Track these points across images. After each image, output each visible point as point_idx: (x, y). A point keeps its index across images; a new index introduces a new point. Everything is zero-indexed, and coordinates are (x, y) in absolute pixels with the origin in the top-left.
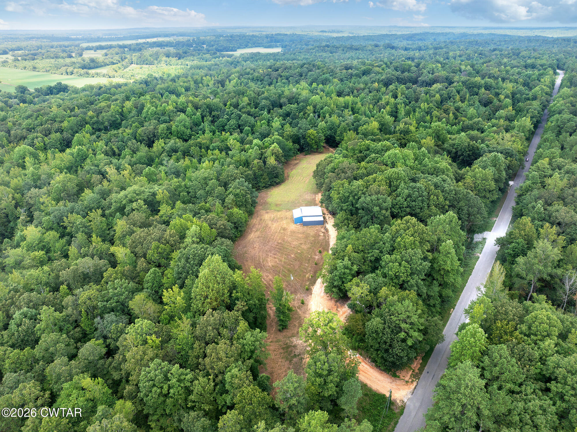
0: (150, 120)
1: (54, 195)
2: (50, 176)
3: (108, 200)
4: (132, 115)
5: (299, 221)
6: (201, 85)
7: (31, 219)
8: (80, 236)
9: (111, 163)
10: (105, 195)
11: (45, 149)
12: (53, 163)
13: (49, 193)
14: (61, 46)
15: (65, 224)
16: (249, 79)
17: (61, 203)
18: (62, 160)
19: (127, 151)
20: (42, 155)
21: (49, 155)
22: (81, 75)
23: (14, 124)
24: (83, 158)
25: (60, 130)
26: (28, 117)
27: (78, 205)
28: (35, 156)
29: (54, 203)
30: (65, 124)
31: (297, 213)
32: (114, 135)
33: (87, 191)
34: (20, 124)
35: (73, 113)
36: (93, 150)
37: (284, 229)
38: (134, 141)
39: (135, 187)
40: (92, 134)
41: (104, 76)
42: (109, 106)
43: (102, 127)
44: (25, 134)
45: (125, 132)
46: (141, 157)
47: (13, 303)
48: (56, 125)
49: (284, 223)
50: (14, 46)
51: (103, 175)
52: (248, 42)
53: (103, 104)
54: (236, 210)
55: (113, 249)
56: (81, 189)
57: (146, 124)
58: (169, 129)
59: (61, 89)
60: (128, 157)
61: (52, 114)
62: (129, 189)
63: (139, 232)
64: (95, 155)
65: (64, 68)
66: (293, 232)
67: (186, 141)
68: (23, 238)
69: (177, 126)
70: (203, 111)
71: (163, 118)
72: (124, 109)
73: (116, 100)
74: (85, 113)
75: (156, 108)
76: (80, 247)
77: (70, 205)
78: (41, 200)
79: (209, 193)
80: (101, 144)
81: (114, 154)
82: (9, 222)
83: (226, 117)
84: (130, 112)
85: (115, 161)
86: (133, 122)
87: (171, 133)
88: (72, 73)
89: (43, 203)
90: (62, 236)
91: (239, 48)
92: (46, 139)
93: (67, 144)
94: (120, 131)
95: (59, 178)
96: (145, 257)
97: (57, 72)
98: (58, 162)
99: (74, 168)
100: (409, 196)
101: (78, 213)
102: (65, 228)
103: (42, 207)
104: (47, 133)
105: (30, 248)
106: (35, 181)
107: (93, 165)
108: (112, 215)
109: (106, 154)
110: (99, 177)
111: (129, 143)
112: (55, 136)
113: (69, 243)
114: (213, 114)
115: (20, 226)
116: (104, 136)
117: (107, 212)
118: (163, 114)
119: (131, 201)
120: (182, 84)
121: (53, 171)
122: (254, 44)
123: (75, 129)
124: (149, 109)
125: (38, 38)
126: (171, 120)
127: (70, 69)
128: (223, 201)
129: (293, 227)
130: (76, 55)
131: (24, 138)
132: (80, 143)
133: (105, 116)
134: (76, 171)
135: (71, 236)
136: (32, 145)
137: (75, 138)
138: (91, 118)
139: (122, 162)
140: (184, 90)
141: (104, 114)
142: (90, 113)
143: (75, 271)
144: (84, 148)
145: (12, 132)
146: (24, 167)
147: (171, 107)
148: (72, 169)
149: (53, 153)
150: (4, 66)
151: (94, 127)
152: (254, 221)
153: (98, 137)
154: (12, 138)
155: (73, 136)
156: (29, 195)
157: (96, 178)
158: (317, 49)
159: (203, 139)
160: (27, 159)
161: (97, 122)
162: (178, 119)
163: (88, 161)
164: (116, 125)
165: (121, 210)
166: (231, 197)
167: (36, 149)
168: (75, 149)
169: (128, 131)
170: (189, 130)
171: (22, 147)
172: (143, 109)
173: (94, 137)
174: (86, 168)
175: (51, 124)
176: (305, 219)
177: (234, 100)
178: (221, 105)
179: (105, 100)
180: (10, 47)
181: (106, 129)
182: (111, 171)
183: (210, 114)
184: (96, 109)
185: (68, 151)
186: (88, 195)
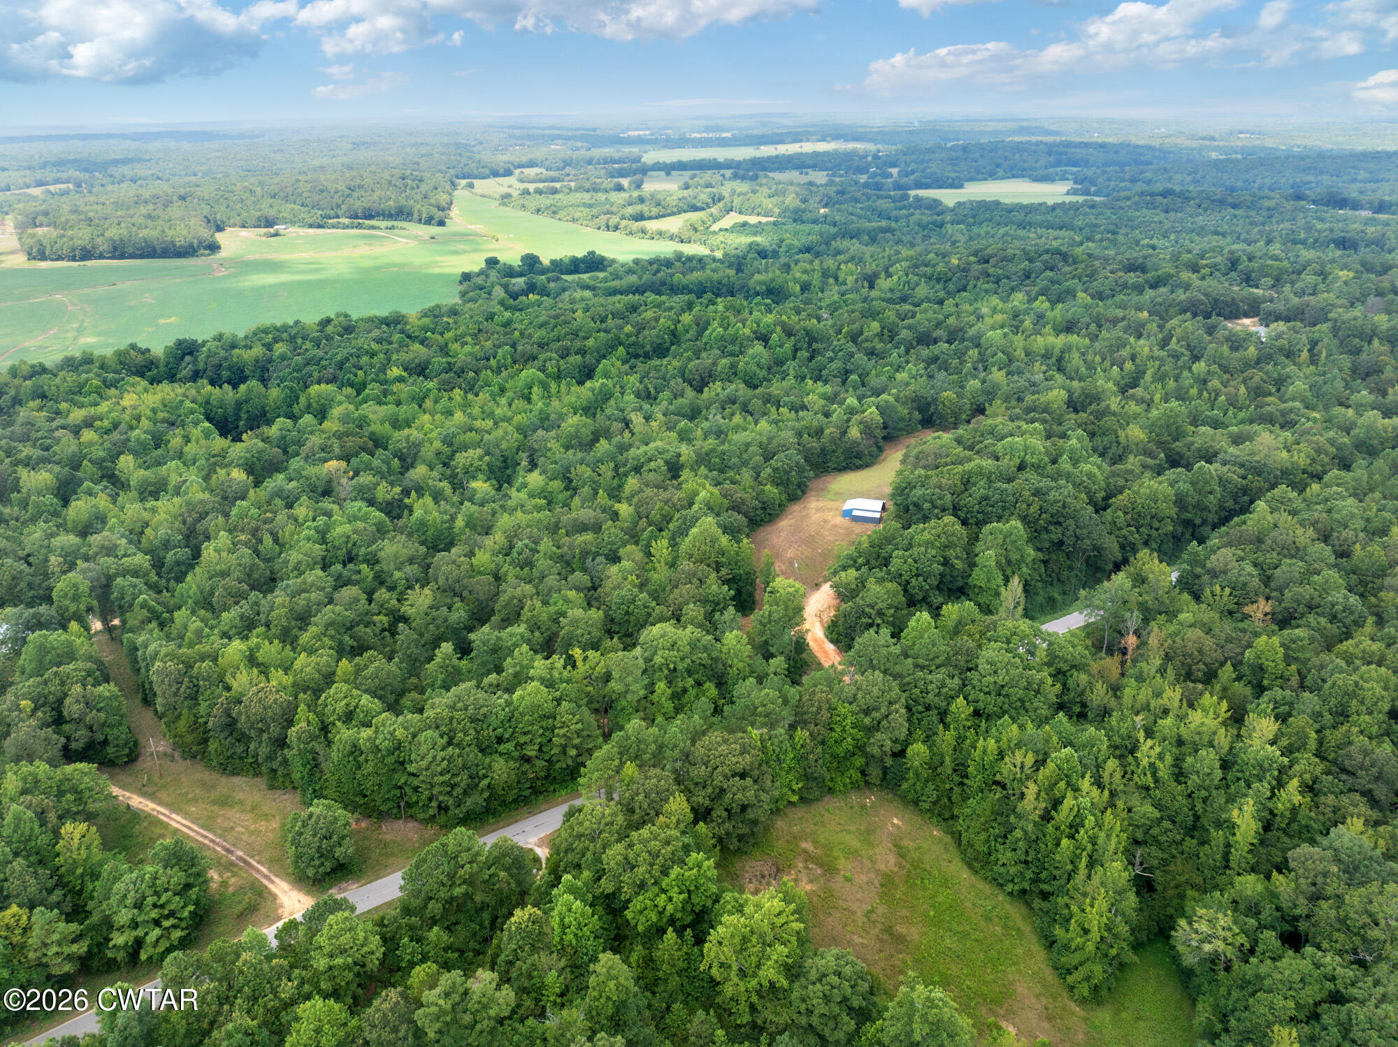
0: (711, 348)
1: (563, 441)
2: (562, 417)
3: (625, 455)
4: (688, 336)
5: (847, 513)
6: (831, 281)
7: (533, 465)
8: (586, 490)
9: (641, 409)
10: (623, 448)
11: (558, 377)
12: (567, 399)
13: (558, 438)
14: (606, 161)
15: (572, 476)
16: (925, 275)
17: (571, 452)
18: (578, 397)
19: (666, 394)
20: (553, 386)
21: (563, 388)
22: (631, 233)
23: (522, 334)
24: (605, 396)
25: (582, 352)
26: (541, 326)
27: (590, 457)
28: (545, 387)
29: (562, 450)
30: (590, 343)
31: (849, 505)
32: (656, 369)
33: (603, 441)
34: (530, 336)
35: (604, 325)
36: (622, 387)
37: (826, 521)
38: (680, 380)
39: (659, 443)
40: (624, 363)
41: (671, 238)
42: (657, 319)
43: (640, 352)
44: (535, 352)
45: (671, 364)
46: (682, 406)
47: (516, 536)
48: (578, 344)
49: (829, 515)
50: (524, 159)
51: (627, 423)
52: (998, 166)
53: (649, 314)
54: (768, 487)
55: (617, 506)
56: (596, 440)
57: (704, 355)
58: (733, 366)
59: (594, 263)
60: (665, 403)
61: (575, 323)
62: (652, 445)
63: (649, 492)
64: (622, 394)
65: (604, 218)
66: (835, 526)
67: (756, 387)
68: (525, 485)
69: (747, 363)
70: (799, 341)
71: (730, 348)
72: (679, 326)
73: (671, 309)
74: (621, 328)
75: (726, 329)
76: (583, 502)
77: (580, 455)
78: (549, 445)
79: (745, 463)
80: (633, 379)
81: (648, 396)
82: (507, 468)
83: (829, 354)
84: (687, 331)
85: (646, 406)
86: (686, 350)
87: (735, 374)
88: (616, 228)
89: (550, 450)
90: (567, 489)
91: (971, 179)
92: (562, 362)
93: (587, 373)
94: (665, 361)
95: (573, 422)
96: (647, 517)
97: (591, 224)
98: (574, 399)
99: (592, 410)
100: (986, 498)
101: (588, 465)
102: (571, 481)
103: (549, 454)
104: (564, 354)
105: (532, 495)
106: (542, 420)
107: (618, 408)
108: (626, 475)
109: (638, 396)
110: (621, 425)
111: (672, 383)
112: (575, 359)
113: (572, 497)
114: (815, 346)
115: (521, 473)
116: (641, 367)
117: (621, 470)
118: (733, 342)
119: (650, 460)
120: (798, 275)
121: (565, 410)
122: (1012, 169)
123: (603, 351)
124: (714, 330)
125: (567, 138)
126: (741, 353)
127: (614, 220)
128: (758, 475)
129: (839, 520)
130: (630, 184)
131: (534, 358)
132: (607, 376)
133: (649, 335)
134: (595, 414)
135: (575, 489)
136: (542, 369)
137: (601, 366)
138: (628, 336)
139: (656, 409)
140: (798, 288)
141: (646, 332)
142: (628, 328)
143: (575, 520)
144: (610, 383)
145: (520, 348)
146: (529, 400)
147: (747, 331)
148: (589, 410)
149: (569, 384)
150: (504, 204)
151: (631, 350)
152: (796, 508)
153: (632, 368)
154: (518, 357)
155: (599, 361)
156: (535, 437)
157: (617, 426)
158: (1137, 198)
159: (776, 388)
160: (535, 389)
161: (635, 344)
162: (751, 351)
163: (612, 402)
164: (661, 351)
165: (637, 469)
166: (769, 470)
167: (548, 376)
168: (596, 384)
169: (676, 363)
170: (764, 372)
171: (530, 373)
172: (706, 329)
173: (627, 367)
174: (608, 411)
175: (572, 340)
176: (855, 513)
177: (857, 326)
178: (831, 332)
179: (655, 307)
180: (517, 160)
181: (647, 356)
182: (637, 419)
183: (810, 345)
184: (637, 323)
185: (588, 384)
186: (603, 446)
